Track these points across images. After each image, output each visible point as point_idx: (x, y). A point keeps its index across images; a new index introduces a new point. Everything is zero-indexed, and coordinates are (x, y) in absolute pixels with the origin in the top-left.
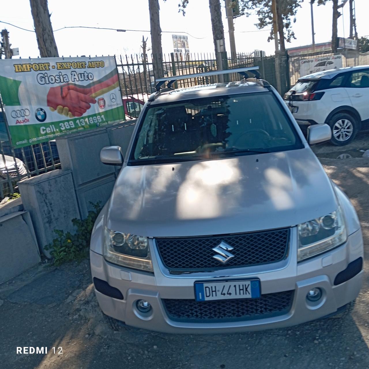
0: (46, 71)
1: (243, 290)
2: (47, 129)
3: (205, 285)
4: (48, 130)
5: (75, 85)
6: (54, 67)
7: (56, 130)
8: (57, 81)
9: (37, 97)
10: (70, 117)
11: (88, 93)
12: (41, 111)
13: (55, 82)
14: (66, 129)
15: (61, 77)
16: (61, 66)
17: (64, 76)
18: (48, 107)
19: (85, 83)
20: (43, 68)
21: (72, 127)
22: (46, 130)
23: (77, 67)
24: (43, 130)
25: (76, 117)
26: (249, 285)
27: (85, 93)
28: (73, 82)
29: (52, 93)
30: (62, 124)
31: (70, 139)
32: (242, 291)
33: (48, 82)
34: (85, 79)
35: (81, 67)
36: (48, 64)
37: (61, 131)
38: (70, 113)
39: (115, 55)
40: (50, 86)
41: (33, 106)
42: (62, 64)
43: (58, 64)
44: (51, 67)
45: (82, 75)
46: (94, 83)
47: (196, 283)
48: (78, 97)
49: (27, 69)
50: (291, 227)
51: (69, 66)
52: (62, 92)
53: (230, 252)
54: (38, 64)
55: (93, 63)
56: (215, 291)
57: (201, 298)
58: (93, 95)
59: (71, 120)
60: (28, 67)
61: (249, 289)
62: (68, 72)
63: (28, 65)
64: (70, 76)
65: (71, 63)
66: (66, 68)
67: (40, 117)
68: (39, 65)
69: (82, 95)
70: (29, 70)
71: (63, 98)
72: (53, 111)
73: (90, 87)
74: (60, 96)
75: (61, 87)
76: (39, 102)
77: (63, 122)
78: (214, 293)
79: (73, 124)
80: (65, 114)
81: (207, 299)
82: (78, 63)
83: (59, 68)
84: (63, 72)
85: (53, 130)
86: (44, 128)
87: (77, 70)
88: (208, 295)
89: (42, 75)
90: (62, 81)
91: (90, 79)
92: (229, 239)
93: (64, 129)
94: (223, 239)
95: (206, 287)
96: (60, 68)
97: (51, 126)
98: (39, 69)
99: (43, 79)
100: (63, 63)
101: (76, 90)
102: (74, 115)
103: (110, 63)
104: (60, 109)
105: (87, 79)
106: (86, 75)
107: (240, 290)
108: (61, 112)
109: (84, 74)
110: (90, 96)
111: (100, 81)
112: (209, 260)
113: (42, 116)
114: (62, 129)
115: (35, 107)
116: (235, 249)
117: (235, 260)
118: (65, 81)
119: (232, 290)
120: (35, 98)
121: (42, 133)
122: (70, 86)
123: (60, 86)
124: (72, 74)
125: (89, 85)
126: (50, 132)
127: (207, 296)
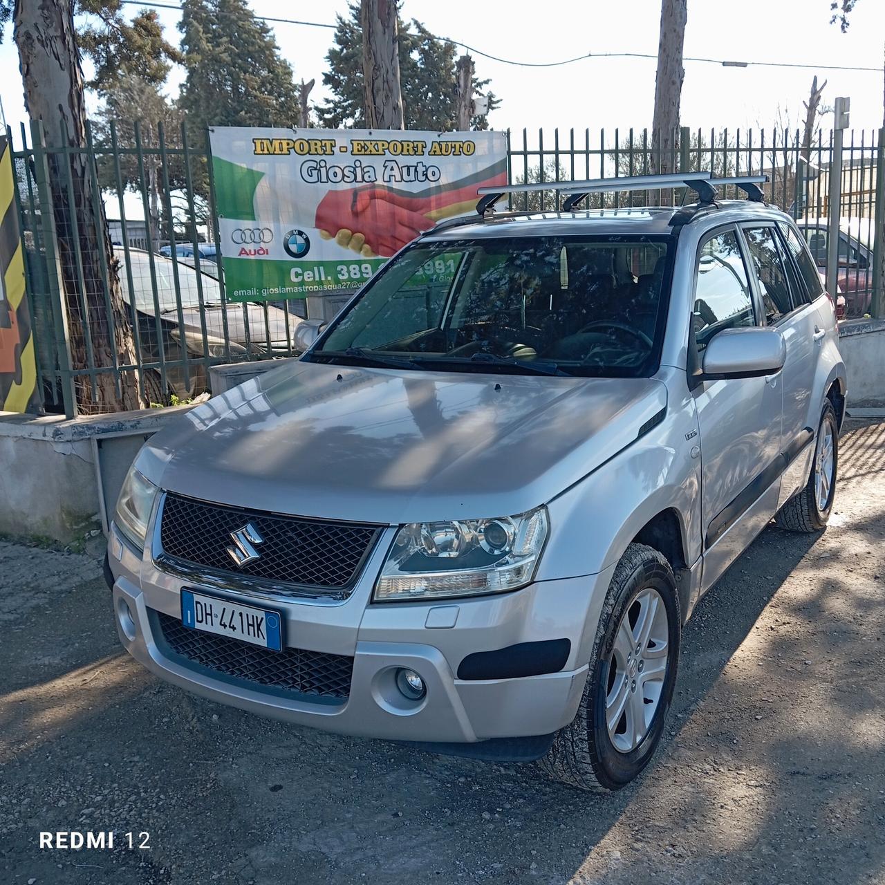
0: (324, 157)
1: (253, 626)
2: (306, 273)
3: (197, 597)
4: (308, 276)
5: (391, 189)
6: (344, 149)
7: (326, 278)
8: (346, 179)
9: (295, 206)
10: (366, 256)
11: (421, 209)
12: (298, 237)
13: (343, 179)
14: (350, 279)
15: (358, 170)
16: (362, 147)
17: (366, 170)
18: (317, 231)
19: (416, 188)
20: (319, 149)
21: (365, 275)
22: (302, 275)
23: (402, 151)
24: (297, 275)
25: (380, 257)
26: (262, 619)
27: (412, 208)
28: (385, 184)
30: (345, 268)
32: (251, 628)
33: (324, 179)
34: (416, 178)
35: (411, 152)
36: (333, 142)
37: (338, 281)
38: (367, 246)
39: (508, 130)
40: (330, 186)
41: (282, 225)
42: (365, 144)
43: (354, 143)
44: (336, 150)
45: (412, 169)
46: (439, 188)
47: (184, 589)
48: (393, 215)
49: (281, 150)
51: (381, 148)
52: (355, 201)
53: (255, 546)
54: (307, 142)
55: (444, 145)
56: (211, 615)
57: (189, 621)
58: (434, 214)
59: (366, 262)
60: (285, 147)
61: (263, 627)
62: (378, 162)
63: (284, 143)
64: (380, 170)
65: (389, 144)
66: (374, 152)
67: (293, 248)
68: (309, 144)
69: (405, 212)
70: (285, 151)
71: (356, 214)
72: (327, 238)
73: (429, 196)
74: (350, 210)
75: (355, 193)
77: (347, 263)
78: (209, 617)
79: (370, 270)
80: (354, 248)
81: (198, 626)
82: (405, 144)
83: (356, 152)
84: (366, 160)
85: (320, 278)
86: (300, 271)
87: (400, 159)
88: (200, 619)
89: (314, 164)
90: (359, 178)
91: (431, 178)
92: (264, 521)
93: (346, 277)
94: (253, 518)
95: (197, 603)
96: (358, 151)
97: (316, 269)
98: (310, 150)
99: (315, 173)
100: (367, 143)
101: (392, 201)
102: (376, 252)
103: (491, 148)
104: (344, 236)
105: (421, 177)
106: (421, 169)
107: (249, 625)
108: (345, 242)
109: (416, 167)
110: (425, 215)
111: (455, 186)
112: (219, 554)
113: (299, 246)
114: (340, 277)
115: (286, 227)
116: (265, 543)
117: (259, 566)
118: (366, 178)
119: (237, 622)
120: (291, 209)
121: (294, 279)
122: (378, 190)
123: (351, 189)
124: (386, 167)
125: (427, 193)
126: (311, 279)
127: (198, 621)
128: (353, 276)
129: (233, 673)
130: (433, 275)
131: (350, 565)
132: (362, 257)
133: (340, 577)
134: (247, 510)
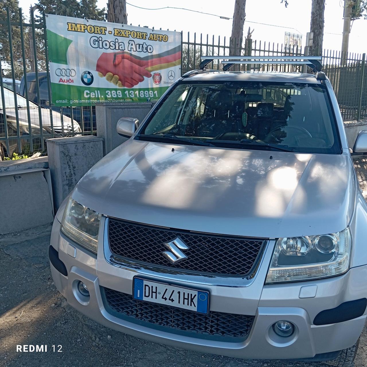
0: (101, 35)
1: (188, 299)
2: (91, 93)
3: (145, 282)
4: (92, 95)
5: (131, 54)
6: (110, 33)
7: (101, 96)
8: (111, 48)
9: (87, 59)
10: (119, 87)
11: (144, 65)
12: (88, 75)
13: (110, 47)
14: (112, 98)
15: (117, 44)
16: (119, 32)
17: (120, 44)
18: (97, 72)
19: (142, 55)
20: (99, 31)
21: (119, 96)
22: (90, 94)
23: (137, 36)
24: (87, 94)
25: (126, 88)
26: (195, 295)
27: (140, 65)
28: (129, 52)
29: (103, 58)
30: (109, 92)
31: (109, 106)
32: (186, 301)
33: (101, 47)
34: (143, 51)
35: (141, 38)
36: (105, 28)
37: (106, 98)
38: (120, 82)
39: (182, 32)
40: (103, 50)
41: (80, 68)
42: (120, 31)
43: (116, 30)
44: (107, 32)
45: (141, 46)
46: (152, 56)
47: (135, 277)
48: (132, 67)
49: (81, 30)
50: (268, 239)
51: (127, 34)
52: (115, 59)
53: (183, 251)
54: (93, 27)
55: (155, 35)
56: (156, 292)
57: (138, 296)
58: (149, 68)
59: (119, 89)
60: (83, 28)
61: (195, 300)
62: (126, 40)
63: (82, 26)
64: (126, 45)
65: (131, 32)
66: (124, 35)
67: (86, 80)
68: (94, 28)
69: (137, 66)
70: (83, 30)
71: (115, 66)
72: (101, 77)
73: (148, 60)
74: (112, 63)
75: (115, 55)
76: (88, 65)
77: (111, 90)
78: (154, 294)
79: (121, 94)
80: (114, 82)
81: (145, 299)
82: (138, 33)
83: (116, 34)
84: (120, 39)
85: (98, 96)
86: (89, 92)
87: (135, 40)
88: (147, 294)
89: (96, 39)
90: (117, 48)
91: (149, 51)
92: (187, 236)
93: (110, 96)
94: (180, 235)
95: (146, 285)
96: (117, 34)
97: (96, 91)
98: (94, 31)
99: (97, 43)
100: (122, 31)
101: (131, 60)
102: (123, 85)
103: (175, 39)
104: (109, 76)
105: (145, 51)
106: (145, 46)
107: (184, 298)
108: (110, 79)
109: (143, 45)
110: (146, 69)
111: (159, 56)
112: (157, 256)
113: (88, 79)
114: (108, 96)
115: (83, 69)
116: (190, 249)
117: (187, 263)
118: (120, 48)
119: (175, 296)
120: (85, 61)
121: (86, 96)
122: (125, 55)
123: (113, 53)
124: (129, 43)
125: (147, 58)
126: (94, 97)
127: (145, 296)
128: (113, 96)
129: (160, 324)
130: (148, 98)
131: (249, 263)
132: (117, 87)
133: (243, 270)
134: (172, 229)
